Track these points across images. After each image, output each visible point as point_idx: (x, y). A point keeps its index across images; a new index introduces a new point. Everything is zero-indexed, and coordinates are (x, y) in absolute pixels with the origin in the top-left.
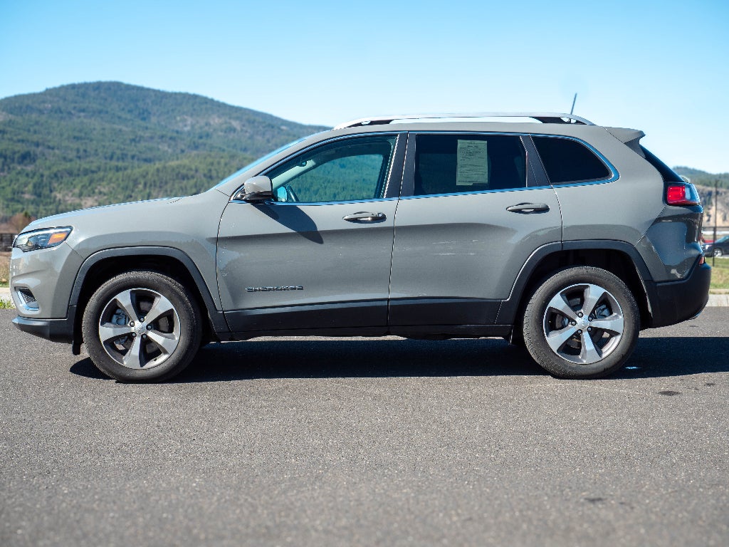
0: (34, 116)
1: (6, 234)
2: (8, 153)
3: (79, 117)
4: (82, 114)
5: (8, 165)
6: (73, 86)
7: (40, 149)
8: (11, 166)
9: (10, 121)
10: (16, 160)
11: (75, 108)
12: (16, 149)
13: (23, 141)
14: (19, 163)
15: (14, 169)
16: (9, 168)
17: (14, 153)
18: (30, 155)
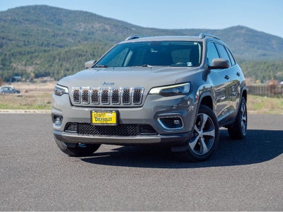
3: (25, 24)
4: (27, 22)
11: (23, 19)
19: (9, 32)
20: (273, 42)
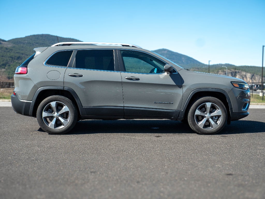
0: (22, 45)
1: (11, 83)
2: (13, 57)
3: (36, 45)
4: (37, 44)
5: (13, 60)
6: (34, 36)
7: (24, 55)
8: (14, 61)
9: (14, 46)
10: (16, 59)
11: (35, 42)
12: (16, 55)
13: (18, 53)
14: (17, 60)
15: (15, 62)
16: (14, 62)
17: (15, 57)
18: (20, 57)
19: (26, 50)
20: (183, 58)
